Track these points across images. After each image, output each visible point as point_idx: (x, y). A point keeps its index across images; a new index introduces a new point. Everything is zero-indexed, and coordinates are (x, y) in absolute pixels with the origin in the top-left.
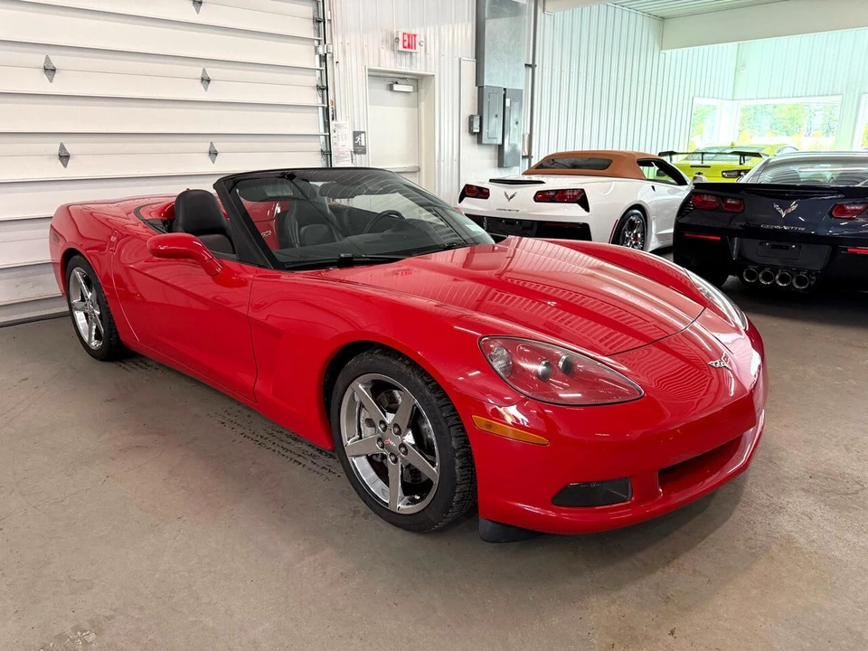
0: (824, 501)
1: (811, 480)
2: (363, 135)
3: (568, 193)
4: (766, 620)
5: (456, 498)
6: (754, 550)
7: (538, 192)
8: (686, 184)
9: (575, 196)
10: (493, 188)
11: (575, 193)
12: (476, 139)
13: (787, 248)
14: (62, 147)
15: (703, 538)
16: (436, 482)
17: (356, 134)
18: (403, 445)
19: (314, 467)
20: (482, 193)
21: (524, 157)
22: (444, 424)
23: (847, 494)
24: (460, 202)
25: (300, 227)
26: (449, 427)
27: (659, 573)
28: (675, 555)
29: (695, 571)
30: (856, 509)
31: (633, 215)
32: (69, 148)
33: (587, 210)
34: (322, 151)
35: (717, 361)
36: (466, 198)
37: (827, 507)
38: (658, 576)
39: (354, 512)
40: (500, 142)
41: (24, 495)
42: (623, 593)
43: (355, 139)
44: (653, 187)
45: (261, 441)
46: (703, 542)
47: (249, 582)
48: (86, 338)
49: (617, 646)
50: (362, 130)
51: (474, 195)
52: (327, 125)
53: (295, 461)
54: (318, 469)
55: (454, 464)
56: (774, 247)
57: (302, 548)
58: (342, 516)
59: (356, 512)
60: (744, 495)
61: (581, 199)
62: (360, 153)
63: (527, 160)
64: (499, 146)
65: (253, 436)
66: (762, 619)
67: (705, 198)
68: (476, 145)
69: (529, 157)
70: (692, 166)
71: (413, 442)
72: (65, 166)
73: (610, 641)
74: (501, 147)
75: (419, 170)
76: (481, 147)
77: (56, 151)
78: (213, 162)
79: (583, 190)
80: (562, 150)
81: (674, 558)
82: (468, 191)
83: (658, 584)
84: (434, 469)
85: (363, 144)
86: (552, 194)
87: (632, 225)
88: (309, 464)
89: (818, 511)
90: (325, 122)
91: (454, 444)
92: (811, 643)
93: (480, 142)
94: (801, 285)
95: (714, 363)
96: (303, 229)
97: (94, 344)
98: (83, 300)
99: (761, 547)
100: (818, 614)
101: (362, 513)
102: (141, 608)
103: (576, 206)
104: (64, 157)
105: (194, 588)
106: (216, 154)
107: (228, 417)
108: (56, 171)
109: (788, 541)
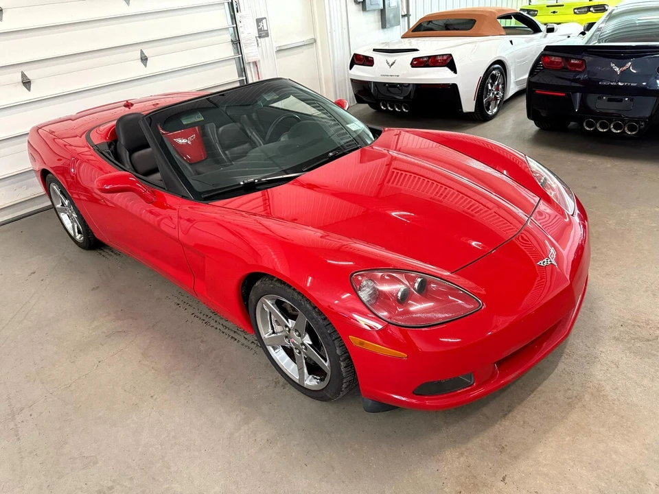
0: (629, 348)
1: (622, 329)
2: (264, 21)
3: (439, 58)
4: (574, 464)
5: (344, 386)
6: (570, 400)
7: (414, 59)
8: (541, 31)
9: (445, 60)
10: (377, 57)
11: (445, 57)
12: (361, 7)
13: (621, 101)
14: (23, 75)
15: (532, 391)
16: (329, 374)
17: (259, 21)
18: (303, 344)
19: (245, 342)
20: (367, 61)
21: (403, 16)
22: (329, 338)
23: (649, 340)
24: (351, 69)
25: (218, 127)
26: (334, 340)
27: (497, 426)
28: (511, 408)
29: (524, 422)
30: (654, 355)
31: (494, 69)
32: (29, 75)
33: (455, 72)
34: (232, 41)
35: (545, 260)
36: (355, 66)
37: (632, 355)
38: (497, 428)
39: (276, 383)
40: (382, 7)
41: (43, 383)
42: (470, 445)
43: (258, 26)
44: (511, 42)
45: (207, 320)
46: (532, 395)
47: (203, 451)
48: (72, 232)
49: (463, 492)
50: (263, 17)
51: (362, 63)
52: (233, 18)
53: (232, 337)
54: (249, 344)
55: (340, 365)
56: (609, 100)
57: (239, 418)
58: (267, 387)
59: (277, 383)
60: (568, 347)
61: (449, 63)
62: (264, 37)
63: (406, 18)
64: (381, 10)
65: (201, 316)
66: (572, 464)
67: (553, 59)
68: (362, 12)
69: (407, 15)
70: (547, 6)
71: (311, 343)
72: (29, 89)
73: (458, 489)
74: (383, 12)
75: (315, 41)
76: (366, 14)
77: (19, 78)
78: (146, 66)
79: (451, 55)
80: (435, 11)
81: (510, 411)
82: (357, 60)
83: (496, 436)
84: (326, 365)
85: (266, 29)
86: (425, 59)
87: (494, 78)
88: (243, 341)
89: (624, 359)
90: (231, 16)
91: (338, 352)
92: (606, 483)
93: (364, 9)
94: (631, 131)
95: (541, 262)
96: (221, 129)
97: (78, 237)
98: (63, 205)
99: (576, 397)
100: (614, 456)
101: (281, 384)
102: (131, 479)
103: (446, 69)
104: (27, 83)
105: (166, 459)
106: (147, 59)
107: (182, 298)
108: (23, 95)
109: (599, 391)
